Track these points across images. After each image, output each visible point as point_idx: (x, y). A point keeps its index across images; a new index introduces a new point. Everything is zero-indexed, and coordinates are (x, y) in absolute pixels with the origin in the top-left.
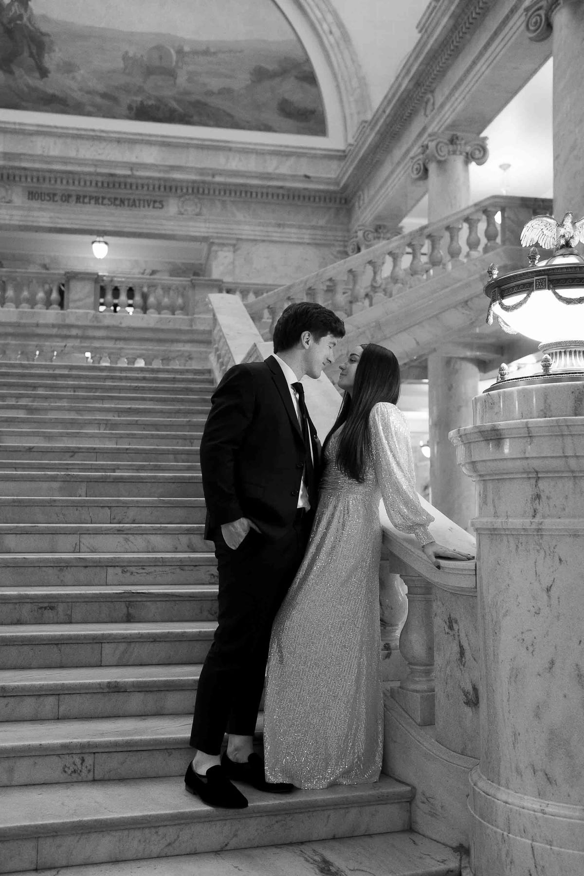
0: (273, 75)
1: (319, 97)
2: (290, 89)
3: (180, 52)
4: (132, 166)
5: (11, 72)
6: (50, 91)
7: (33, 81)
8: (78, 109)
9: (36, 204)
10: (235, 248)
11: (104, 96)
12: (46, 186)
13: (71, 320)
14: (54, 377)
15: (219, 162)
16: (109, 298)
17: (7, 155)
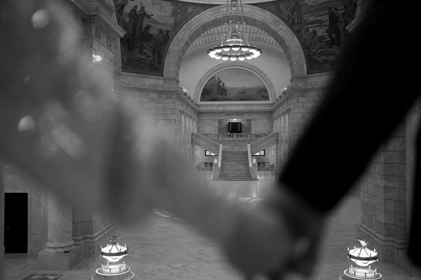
0: (261, 92)
1: (268, 94)
2: (263, 94)
3: (246, 90)
4: (240, 110)
5: (222, 96)
8: (231, 100)
9: (226, 116)
10: (255, 120)
11: (235, 98)
12: (228, 113)
13: (234, 139)
15: (252, 107)
16: (238, 136)
17: (222, 110)
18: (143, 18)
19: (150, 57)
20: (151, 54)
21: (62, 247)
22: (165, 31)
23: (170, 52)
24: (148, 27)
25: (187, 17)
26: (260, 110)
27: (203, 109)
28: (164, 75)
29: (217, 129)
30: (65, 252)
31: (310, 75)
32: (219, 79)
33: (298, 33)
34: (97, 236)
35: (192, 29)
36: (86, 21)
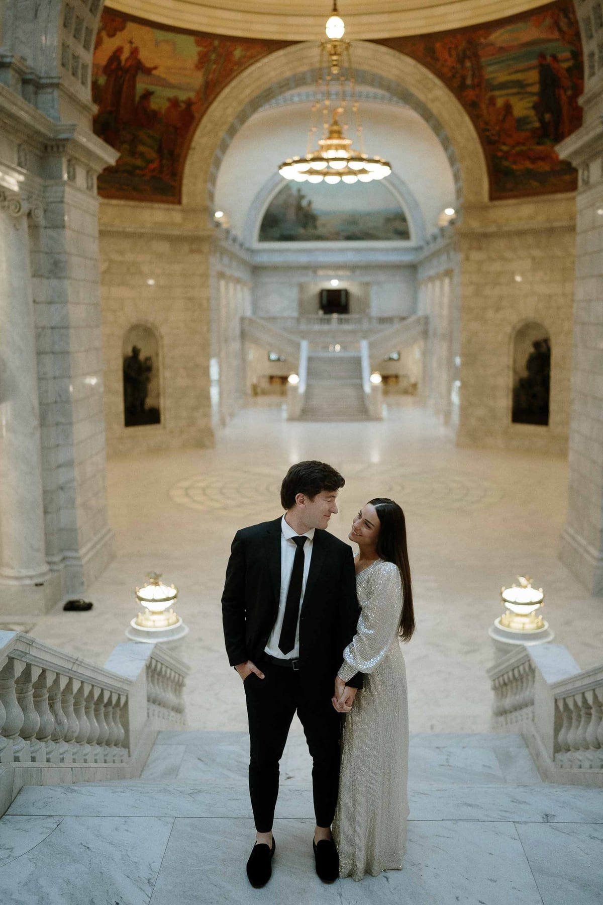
0: (392, 220)
3: (360, 215)
4: (345, 262)
5: (306, 229)
6: (318, 234)
7: (314, 230)
8: (328, 239)
11: (336, 234)
13: (332, 328)
16: (341, 321)
17: (307, 262)
18: (136, 73)
19: (152, 161)
20: (153, 155)
21: (31, 577)
22: (183, 102)
23: (194, 149)
24: (147, 95)
25: (232, 70)
26: (388, 262)
27: (263, 259)
28: (185, 200)
29: (295, 305)
30: (37, 585)
31: (497, 203)
32: (299, 191)
33: (472, 108)
34: (86, 554)
35: (242, 96)
36: (49, 149)
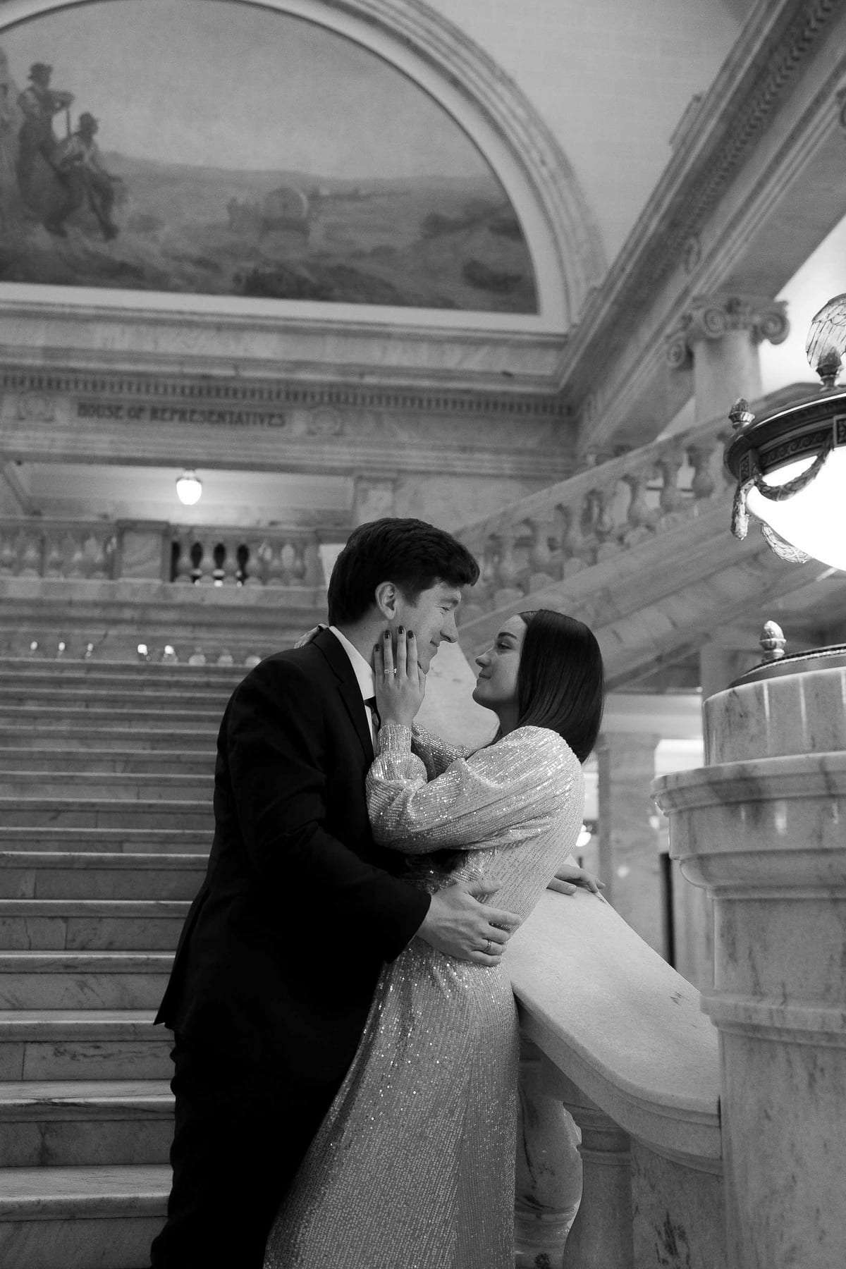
0: (454, 227)
1: (526, 257)
2: (482, 248)
3: (315, 197)
4: (237, 363)
5: (61, 233)
6: (118, 257)
7: (94, 244)
8: (159, 282)
9: (89, 423)
10: (396, 484)
11: (200, 262)
12: (106, 396)
13: (124, 595)
14: (59, 682)
15: (373, 354)
16: (185, 560)
17: (48, 352)
26: (448, 375)
32: (40, 73)
